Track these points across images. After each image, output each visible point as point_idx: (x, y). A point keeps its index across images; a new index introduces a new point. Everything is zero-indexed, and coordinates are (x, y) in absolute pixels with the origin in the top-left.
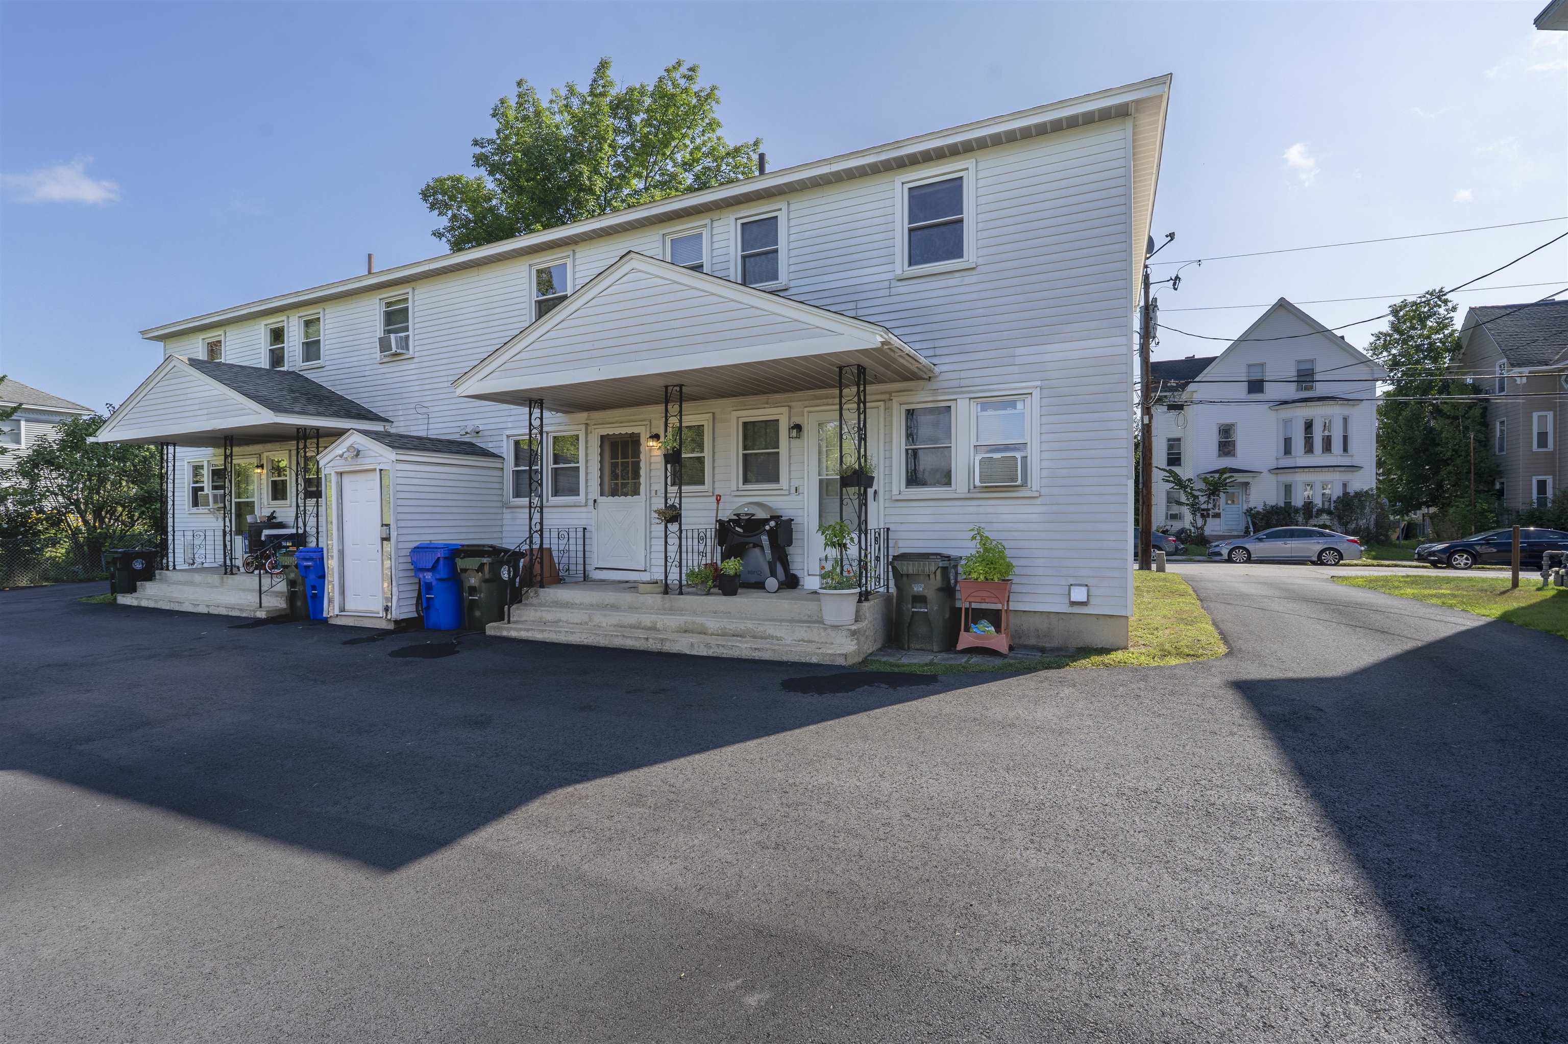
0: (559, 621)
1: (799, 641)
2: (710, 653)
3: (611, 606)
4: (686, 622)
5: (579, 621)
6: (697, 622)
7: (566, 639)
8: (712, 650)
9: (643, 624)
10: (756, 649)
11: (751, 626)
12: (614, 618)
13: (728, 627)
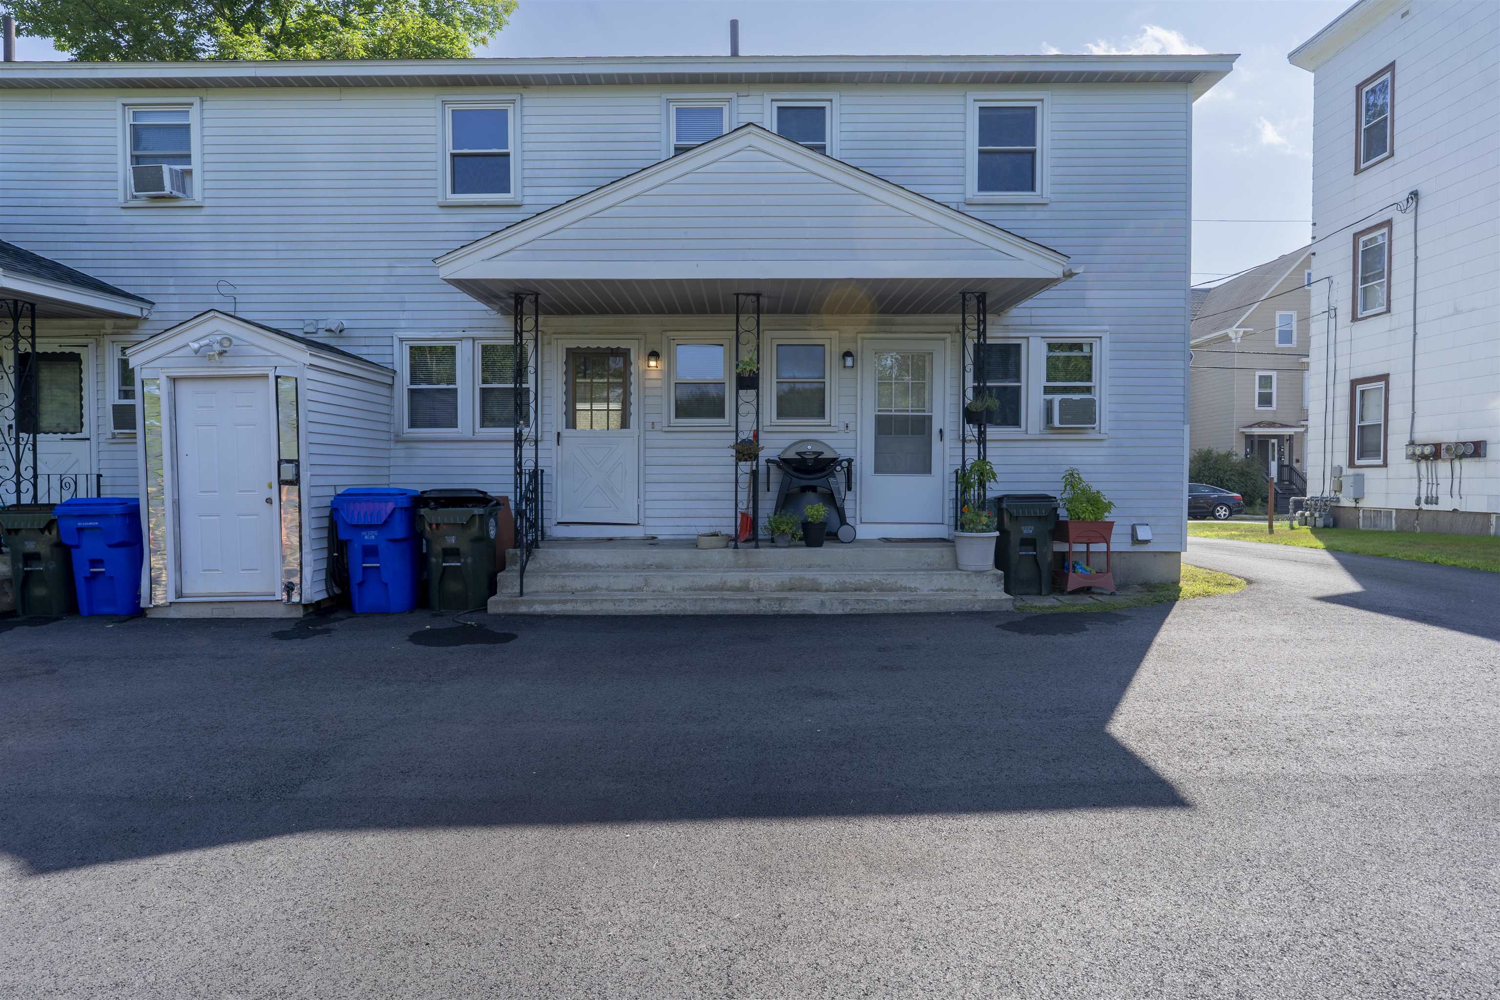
0: (595, 588)
1: (937, 591)
2: (847, 610)
3: (657, 567)
4: (791, 579)
5: (629, 587)
6: (807, 577)
7: (632, 608)
8: (849, 607)
9: (729, 584)
10: (906, 601)
11: (878, 578)
12: (685, 580)
13: (848, 580)
